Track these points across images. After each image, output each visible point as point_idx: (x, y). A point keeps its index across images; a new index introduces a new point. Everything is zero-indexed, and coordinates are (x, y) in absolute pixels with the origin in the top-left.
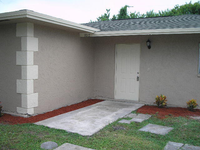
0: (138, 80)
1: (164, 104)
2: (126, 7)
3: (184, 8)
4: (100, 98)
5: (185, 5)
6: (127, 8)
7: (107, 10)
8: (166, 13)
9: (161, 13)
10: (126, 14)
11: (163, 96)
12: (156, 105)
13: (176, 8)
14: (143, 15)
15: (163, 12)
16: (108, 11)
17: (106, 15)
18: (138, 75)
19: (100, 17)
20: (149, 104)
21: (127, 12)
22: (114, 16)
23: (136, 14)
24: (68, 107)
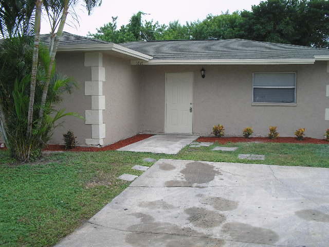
0: (191, 111)
1: (221, 133)
2: (140, 13)
3: (220, 21)
4: (149, 133)
5: (222, 16)
6: (142, 15)
7: (113, 17)
8: (196, 25)
9: (190, 25)
10: (140, 24)
11: (221, 125)
12: (214, 135)
13: (208, 18)
14: (164, 27)
15: (192, 24)
16: (114, 19)
17: (110, 24)
18: (191, 106)
19: (101, 28)
20: (204, 135)
21: (141, 21)
22: (123, 27)
23: (153, 24)
24: (123, 141)
